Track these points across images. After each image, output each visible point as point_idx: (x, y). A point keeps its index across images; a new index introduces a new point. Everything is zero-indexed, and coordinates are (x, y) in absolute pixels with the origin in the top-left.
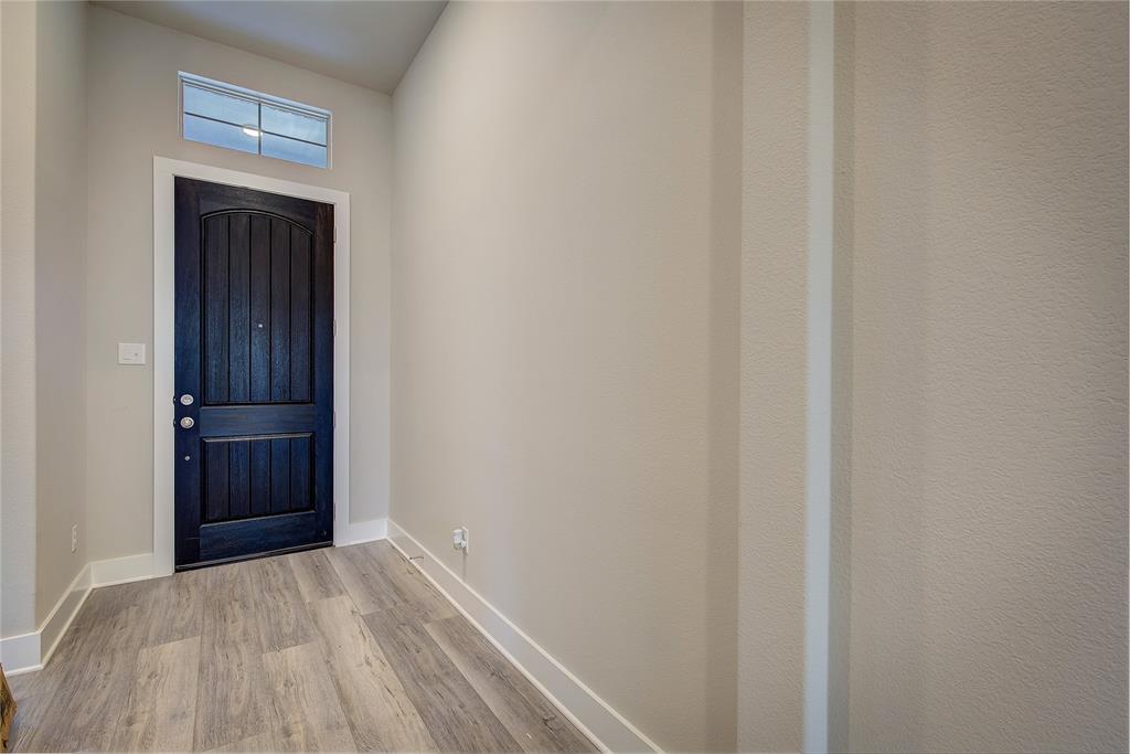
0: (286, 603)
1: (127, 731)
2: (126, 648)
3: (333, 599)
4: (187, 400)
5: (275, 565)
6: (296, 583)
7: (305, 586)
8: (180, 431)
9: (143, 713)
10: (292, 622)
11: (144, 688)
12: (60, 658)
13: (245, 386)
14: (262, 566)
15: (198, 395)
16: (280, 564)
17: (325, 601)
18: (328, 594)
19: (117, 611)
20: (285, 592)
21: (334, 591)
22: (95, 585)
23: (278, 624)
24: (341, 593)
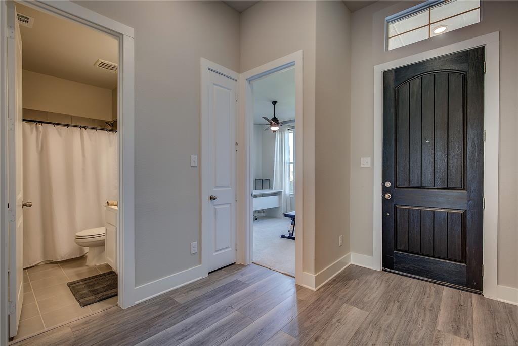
0: (423, 320)
1: (313, 343)
2: (342, 299)
3: (458, 338)
4: (388, 184)
5: (433, 290)
6: (439, 309)
7: (443, 316)
8: (385, 201)
9: (323, 338)
10: (419, 338)
11: (332, 325)
12: (322, 290)
13: (418, 178)
14: (425, 287)
15: (393, 182)
16: (437, 291)
17: (451, 336)
18: (456, 331)
19: (350, 279)
20: (428, 313)
21: (463, 332)
22: (352, 263)
23: (410, 333)
24: (468, 337)
